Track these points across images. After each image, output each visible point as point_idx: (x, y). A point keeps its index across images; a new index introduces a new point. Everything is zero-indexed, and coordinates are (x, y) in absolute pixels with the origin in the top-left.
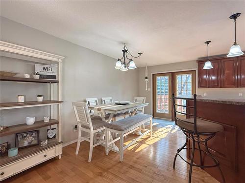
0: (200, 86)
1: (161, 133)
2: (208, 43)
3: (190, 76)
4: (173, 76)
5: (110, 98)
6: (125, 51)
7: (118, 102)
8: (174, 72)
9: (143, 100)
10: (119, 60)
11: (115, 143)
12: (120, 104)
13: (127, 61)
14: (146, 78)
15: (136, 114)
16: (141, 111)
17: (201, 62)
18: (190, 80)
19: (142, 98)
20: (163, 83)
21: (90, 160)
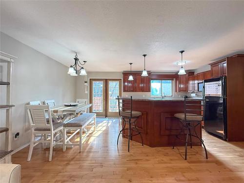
0: (125, 91)
1: (101, 127)
2: (131, 64)
3: (118, 82)
4: (106, 82)
5: (53, 101)
6: (76, 59)
7: (67, 104)
8: (107, 79)
9: (86, 102)
10: (71, 67)
11: (70, 140)
12: (70, 106)
13: (78, 68)
14: (86, 82)
15: (81, 114)
16: (84, 111)
17: (126, 74)
18: (118, 86)
19: (84, 100)
20: (98, 86)
21: (50, 159)
